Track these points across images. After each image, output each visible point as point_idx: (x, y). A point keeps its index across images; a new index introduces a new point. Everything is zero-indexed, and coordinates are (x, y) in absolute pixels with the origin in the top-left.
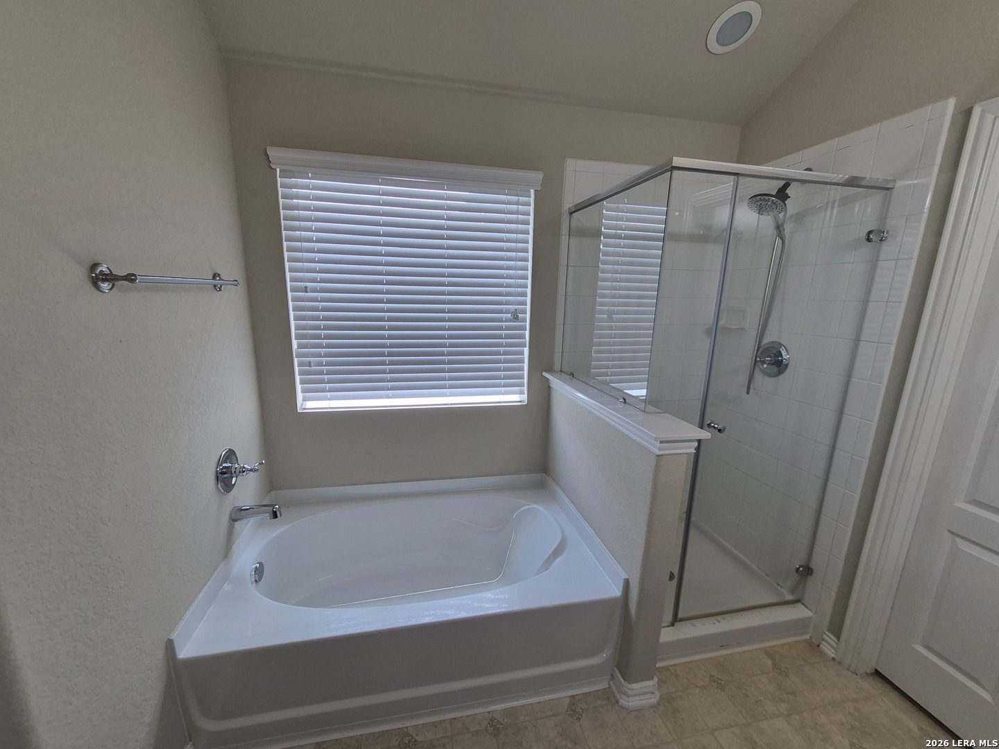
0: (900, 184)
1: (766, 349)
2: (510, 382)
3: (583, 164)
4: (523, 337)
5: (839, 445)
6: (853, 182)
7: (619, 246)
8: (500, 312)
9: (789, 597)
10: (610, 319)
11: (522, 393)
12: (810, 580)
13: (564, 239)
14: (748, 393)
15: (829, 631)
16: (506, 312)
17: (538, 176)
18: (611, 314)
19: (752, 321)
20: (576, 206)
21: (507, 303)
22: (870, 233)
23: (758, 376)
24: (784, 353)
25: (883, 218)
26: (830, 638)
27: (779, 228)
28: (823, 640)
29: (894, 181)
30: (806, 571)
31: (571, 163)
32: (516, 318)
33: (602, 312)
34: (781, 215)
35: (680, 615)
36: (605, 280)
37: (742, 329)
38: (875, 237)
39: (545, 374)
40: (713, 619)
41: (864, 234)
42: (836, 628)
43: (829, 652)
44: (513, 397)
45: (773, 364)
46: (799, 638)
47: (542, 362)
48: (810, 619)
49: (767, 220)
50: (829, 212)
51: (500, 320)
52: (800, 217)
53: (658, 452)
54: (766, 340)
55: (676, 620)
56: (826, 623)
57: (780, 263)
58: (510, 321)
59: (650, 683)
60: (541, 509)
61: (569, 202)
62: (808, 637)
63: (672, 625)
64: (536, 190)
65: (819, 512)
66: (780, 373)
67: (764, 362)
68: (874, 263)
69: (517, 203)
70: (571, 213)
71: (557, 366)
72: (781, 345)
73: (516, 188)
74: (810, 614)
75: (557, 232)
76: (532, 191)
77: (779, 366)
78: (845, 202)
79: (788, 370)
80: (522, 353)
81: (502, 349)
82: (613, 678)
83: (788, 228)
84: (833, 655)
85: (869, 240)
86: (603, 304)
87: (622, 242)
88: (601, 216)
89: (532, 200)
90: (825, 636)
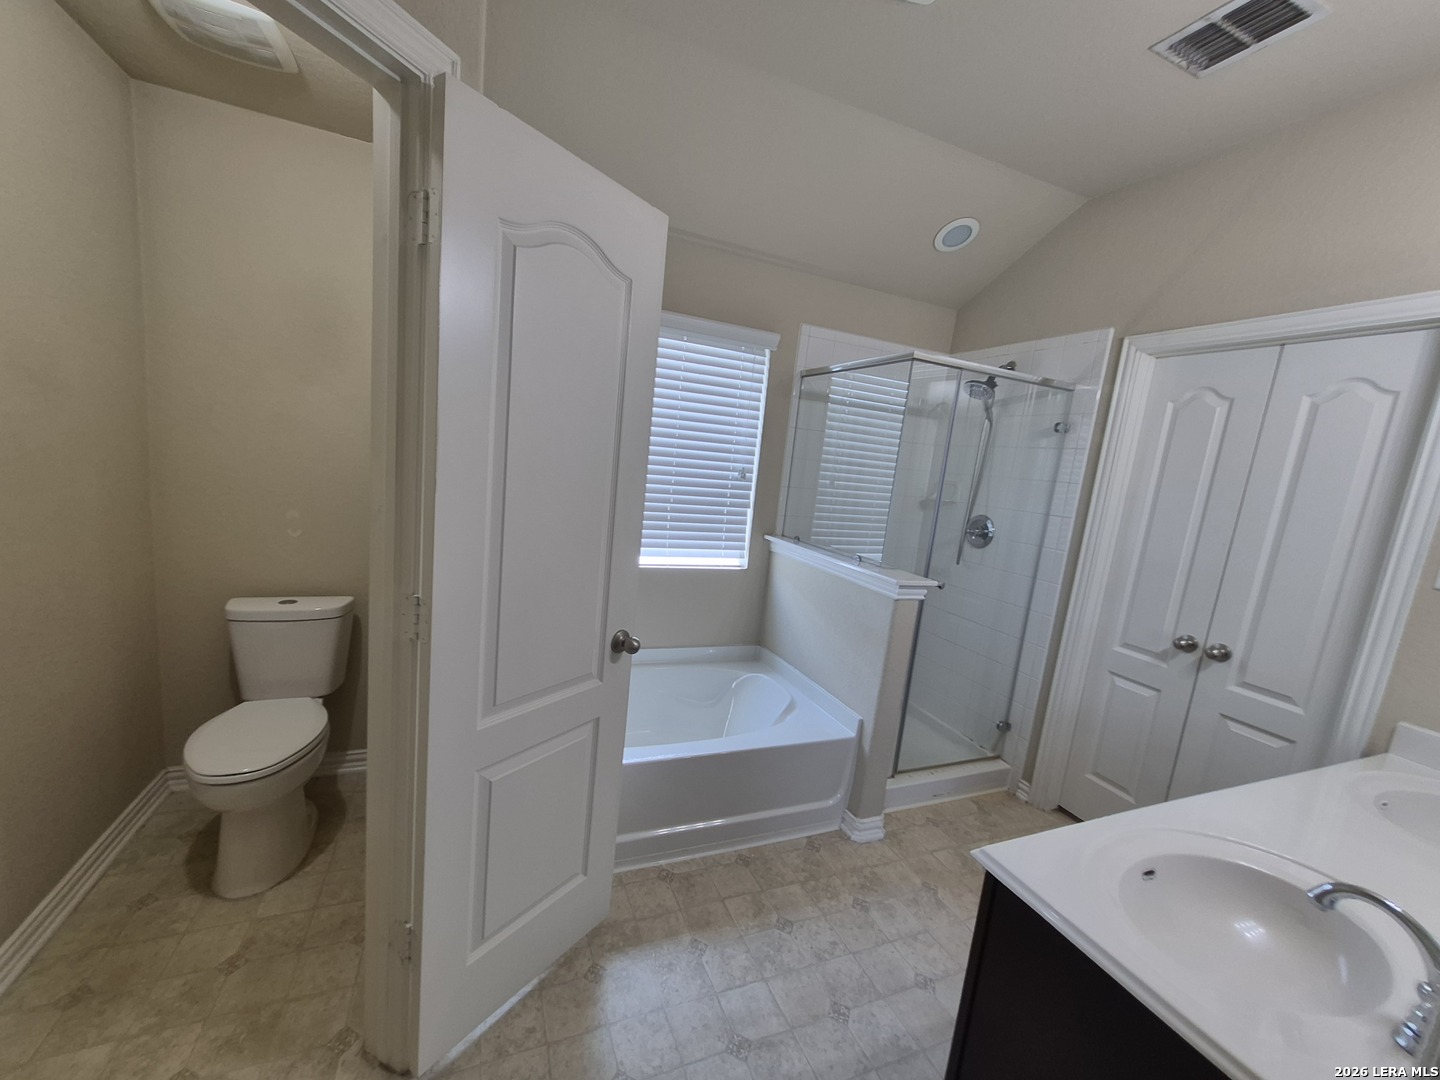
0: (1079, 387)
1: (975, 522)
2: (732, 543)
3: (815, 330)
4: (748, 497)
5: (1033, 607)
6: (1045, 383)
7: (844, 413)
8: (727, 469)
9: (990, 755)
10: (832, 485)
11: (742, 557)
12: (1009, 734)
13: (795, 401)
14: (958, 563)
15: (1023, 778)
16: (734, 470)
17: (776, 338)
18: (833, 479)
19: (962, 495)
20: (807, 371)
21: (735, 461)
22: (1057, 424)
23: (967, 547)
24: (989, 525)
25: (1067, 414)
26: (1024, 785)
27: (988, 409)
28: (1019, 788)
29: (1074, 384)
30: (1005, 727)
31: (805, 328)
32: (743, 478)
33: (824, 477)
34: (990, 401)
35: (899, 769)
36: (830, 445)
37: (953, 503)
38: (1061, 429)
39: (767, 537)
40: (928, 772)
41: (1053, 425)
42: (1028, 776)
43: (1022, 797)
44: (734, 560)
45: (980, 536)
46: (1001, 789)
47: (765, 525)
48: (1008, 770)
49: (978, 403)
50: (1028, 403)
51: (726, 478)
52: (1005, 403)
53: (897, 597)
54: (974, 514)
55: (896, 772)
56: (1021, 771)
57: (988, 443)
58: (737, 480)
59: (878, 818)
60: (765, 677)
61: (801, 365)
62: (1005, 789)
63: (893, 777)
64: (771, 351)
65: (1016, 669)
66: (986, 544)
67: (972, 534)
68: (1060, 450)
69: (753, 361)
70: (803, 377)
71: (779, 530)
72: (987, 518)
73: (754, 347)
74: (1008, 766)
75: (788, 394)
76: (767, 352)
77: (985, 538)
78: (1040, 396)
79: (992, 542)
80: (745, 514)
81: (725, 509)
82: (843, 820)
83: (995, 411)
84: (1025, 799)
85: (1057, 431)
86: (826, 470)
87: (847, 409)
88: (830, 383)
89: (767, 360)
90: (1021, 785)
